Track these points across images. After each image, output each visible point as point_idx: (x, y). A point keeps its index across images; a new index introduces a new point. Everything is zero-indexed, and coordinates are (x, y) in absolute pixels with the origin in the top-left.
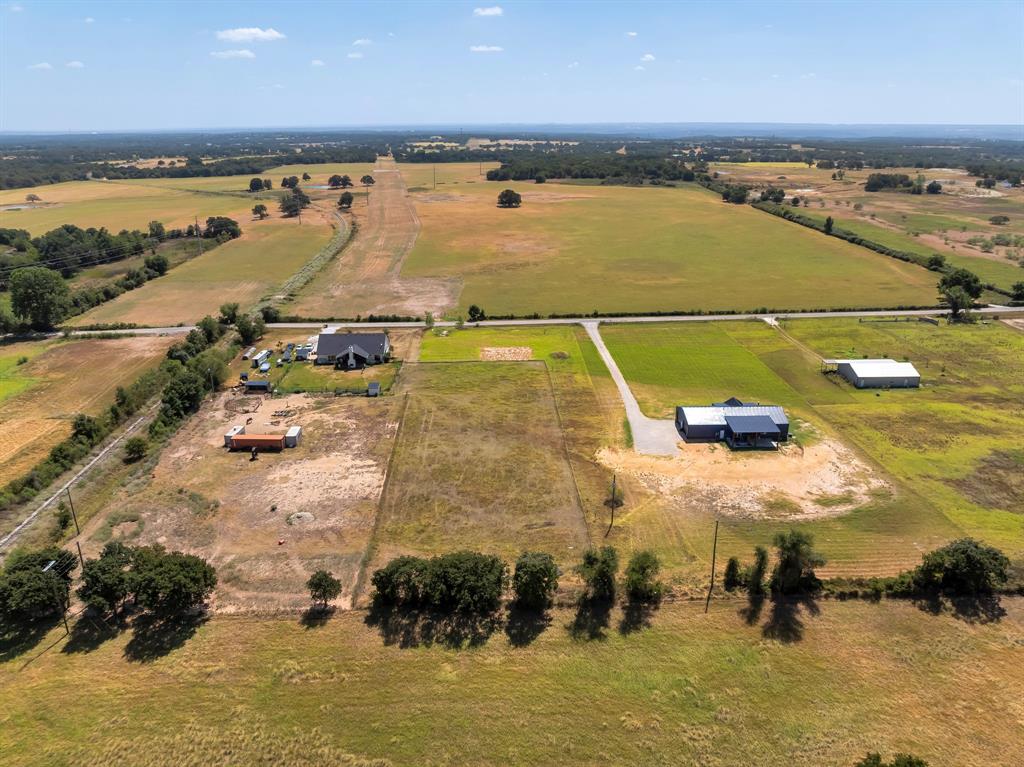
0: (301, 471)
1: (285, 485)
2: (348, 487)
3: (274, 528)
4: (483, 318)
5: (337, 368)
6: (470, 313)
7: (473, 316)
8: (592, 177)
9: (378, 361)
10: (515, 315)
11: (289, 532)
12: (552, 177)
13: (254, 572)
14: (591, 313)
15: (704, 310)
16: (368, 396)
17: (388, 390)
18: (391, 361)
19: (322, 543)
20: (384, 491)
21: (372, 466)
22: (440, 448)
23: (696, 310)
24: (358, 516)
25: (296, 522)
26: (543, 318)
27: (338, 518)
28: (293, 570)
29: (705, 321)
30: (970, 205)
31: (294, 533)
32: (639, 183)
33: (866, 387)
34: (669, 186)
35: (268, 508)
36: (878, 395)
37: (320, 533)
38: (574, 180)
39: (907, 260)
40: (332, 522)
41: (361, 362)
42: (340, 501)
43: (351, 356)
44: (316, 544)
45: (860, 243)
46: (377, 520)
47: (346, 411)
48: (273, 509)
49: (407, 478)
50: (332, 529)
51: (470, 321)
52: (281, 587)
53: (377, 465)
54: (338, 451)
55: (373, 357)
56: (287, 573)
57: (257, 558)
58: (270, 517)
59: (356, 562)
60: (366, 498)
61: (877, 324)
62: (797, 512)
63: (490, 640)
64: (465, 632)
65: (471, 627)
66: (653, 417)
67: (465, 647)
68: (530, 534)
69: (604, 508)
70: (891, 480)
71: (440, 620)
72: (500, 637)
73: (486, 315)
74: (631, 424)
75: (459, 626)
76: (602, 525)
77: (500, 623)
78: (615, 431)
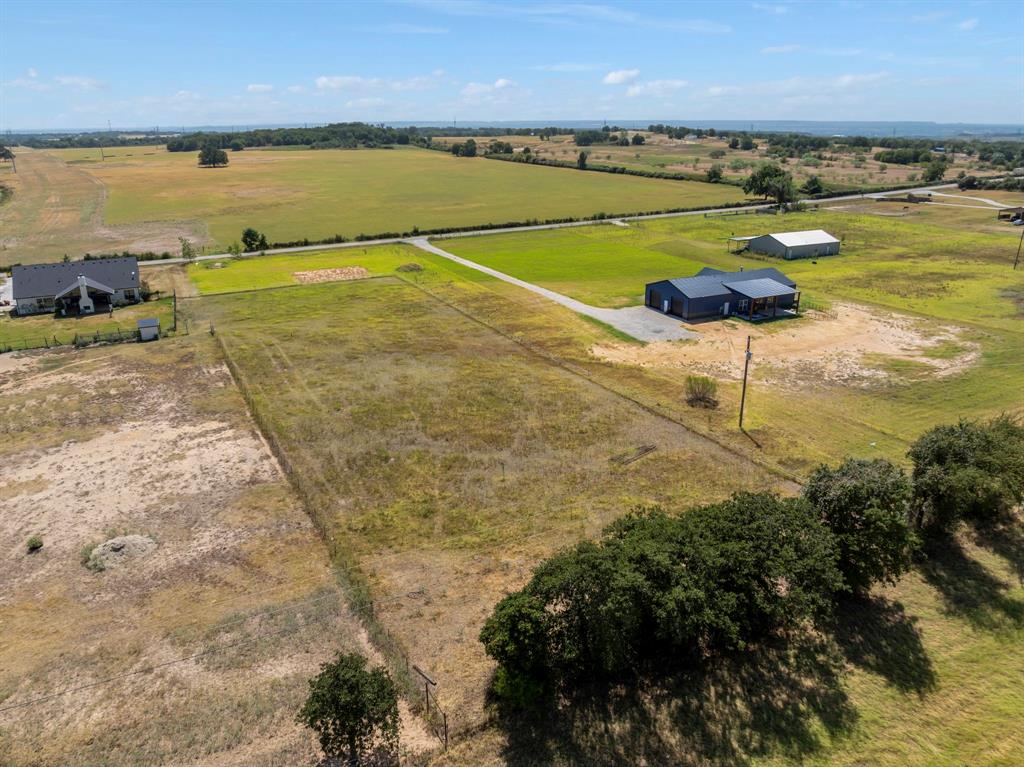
0: (67, 464)
1: (41, 495)
2: (197, 471)
3: (57, 590)
4: (263, 245)
5: (58, 315)
6: (245, 241)
7: (250, 245)
9: (131, 300)
10: (310, 240)
11: (102, 588)
12: (249, 145)
13: (50, 726)
14: (410, 230)
15: (540, 220)
16: (140, 340)
17: (174, 329)
18: (154, 298)
19: (211, 594)
20: (282, 463)
21: (224, 429)
22: (330, 385)
23: (532, 220)
24: (260, 518)
25: (111, 562)
26: (348, 241)
27: (214, 531)
28: (173, 682)
31: (119, 587)
33: (794, 258)
34: (386, 148)
35: (20, 549)
36: (815, 263)
37: (193, 572)
38: (276, 147)
40: (205, 541)
41: (102, 302)
42: (195, 497)
43: (84, 293)
44: (196, 598)
46: (311, 513)
47: (112, 365)
48: (34, 548)
49: (311, 435)
50: (214, 555)
51: (246, 251)
52: (166, 744)
53: (231, 427)
54: (134, 419)
55: (121, 293)
56: (161, 694)
57: (38, 677)
58: (32, 568)
59: (336, 612)
60: (253, 482)
61: (723, 217)
62: (933, 369)
63: (855, 701)
64: (780, 699)
65: (782, 681)
66: (610, 307)
67: (825, 741)
68: (637, 471)
69: (699, 412)
70: (962, 324)
71: (698, 695)
72: (861, 687)
73: (268, 242)
74: (595, 317)
75: (750, 691)
76: (730, 433)
77: (822, 649)
78: (580, 327)
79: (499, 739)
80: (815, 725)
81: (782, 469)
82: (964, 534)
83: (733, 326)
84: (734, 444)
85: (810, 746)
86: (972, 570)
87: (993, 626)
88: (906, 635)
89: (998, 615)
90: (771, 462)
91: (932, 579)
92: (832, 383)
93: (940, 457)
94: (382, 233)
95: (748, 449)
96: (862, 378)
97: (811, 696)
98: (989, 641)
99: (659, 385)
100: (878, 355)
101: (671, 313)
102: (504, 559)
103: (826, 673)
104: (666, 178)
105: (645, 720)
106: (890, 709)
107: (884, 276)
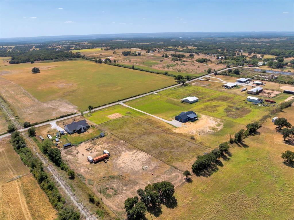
0: (123, 160)
2: (141, 158)
3: (144, 173)
5: (79, 133)
7: (90, 109)
8: (48, 59)
9: (88, 128)
10: (100, 105)
14: (118, 100)
16: (102, 137)
17: (104, 134)
18: (91, 127)
20: (150, 155)
21: (137, 152)
24: (156, 162)
25: (147, 169)
26: (107, 104)
27: (153, 164)
28: (166, 177)
29: (144, 97)
30: (150, 58)
31: (150, 171)
32: (65, 60)
33: (192, 103)
34: (75, 60)
36: (195, 104)
39: (159, 74)
42: (146, 161)
43: (82, 128)
44: (159, 171)
45: (144, 71)
46: (161, 161)
47: (104, 143)
50: (156, 167)
54: (122, 152)
57: (154, 179)
58: (139, 171)
61: (174, 89)
62: (217, 129)
63: (218, 168)
64: (213, 169)
65: (213, 167)
66: (170, 120)
67: (217, 171)
68: (191, 150)
69: (193, 140)
70: (220, 119)
71: (208, 169)
72: (218, 167)
73: (93, 107)
74: (169, 123)
75: (211, 168)
76: (198, 143)
77: (215, 165)
78: (168, 125)
79: (196, 175)
80: (216, 170)
81: (205, 147)
82: (224, 153)
83: (190, 123)
84: (199, 145)
85: (216, 171)
86: (225, 156)
87: (227, 161)
88: (221, 162)
89: (227, 160)
90: (204, 146)
91: (222, 157)
92: (206, 133)
93: (222, 147)
94: (113, 102)
95: (201, 145)
96: (210, 132)
97: (215, 168)
98: (227, 162)
99: (186, 136)
100: (211, 127)
101: (180, 121)
102: (185, 162)
103: (216, 166)
104: (155, 73)
105: (205, 172)
106: (221, 168)
107: (207, 107)
